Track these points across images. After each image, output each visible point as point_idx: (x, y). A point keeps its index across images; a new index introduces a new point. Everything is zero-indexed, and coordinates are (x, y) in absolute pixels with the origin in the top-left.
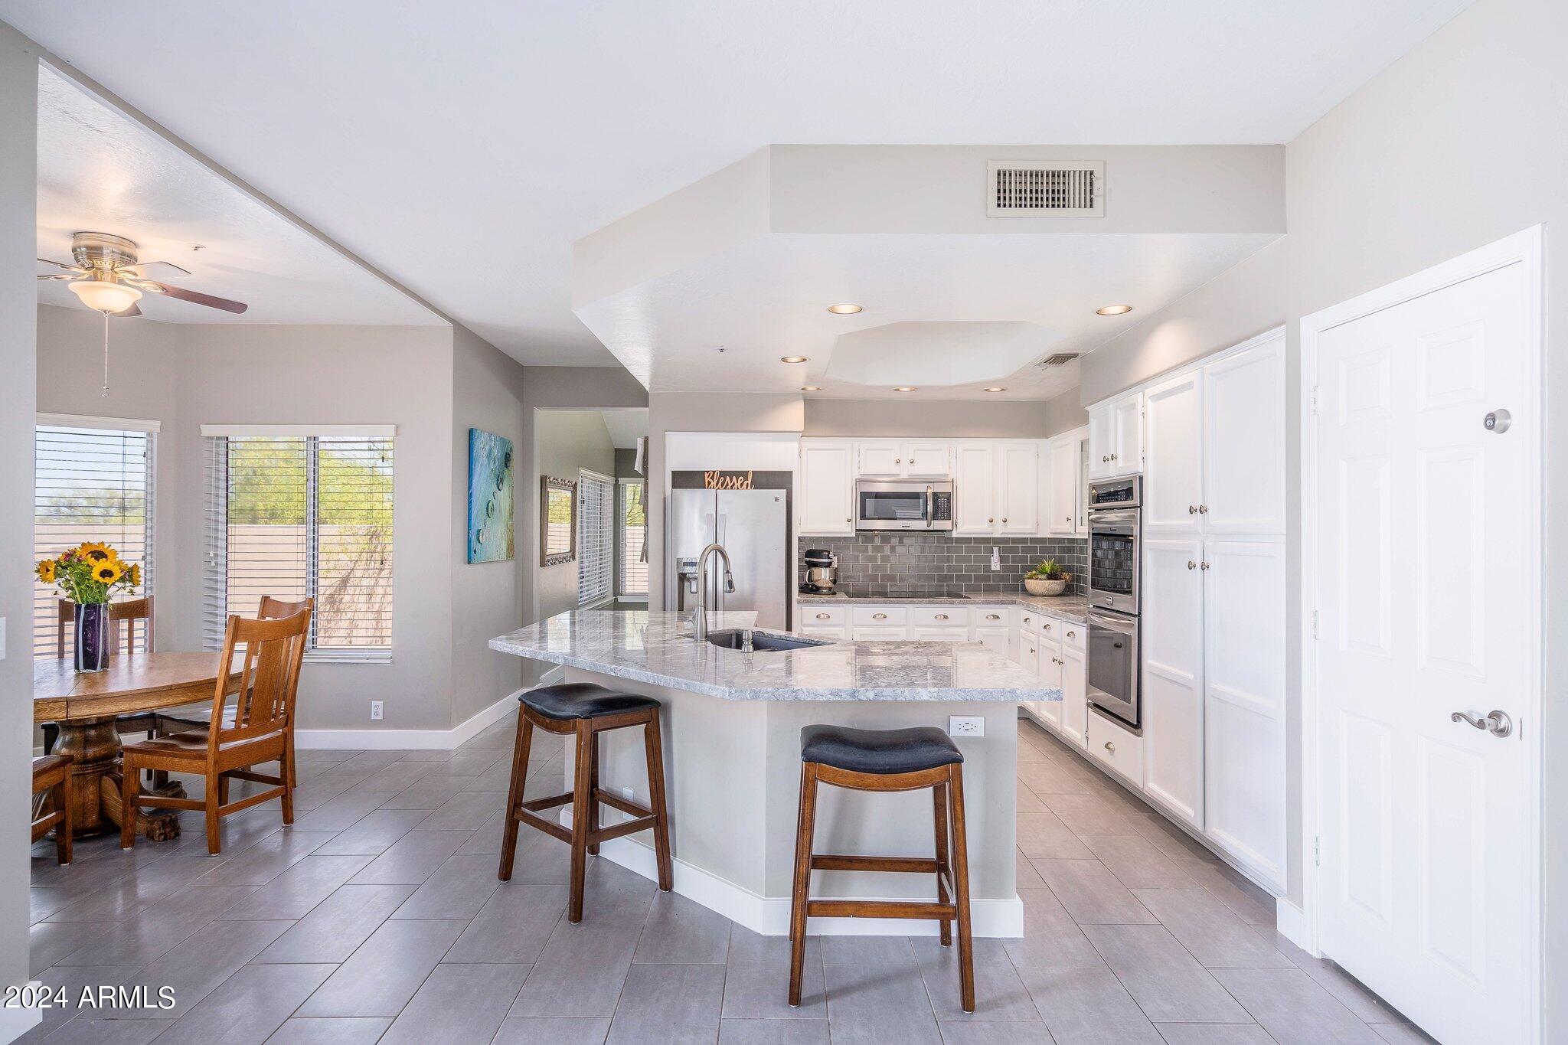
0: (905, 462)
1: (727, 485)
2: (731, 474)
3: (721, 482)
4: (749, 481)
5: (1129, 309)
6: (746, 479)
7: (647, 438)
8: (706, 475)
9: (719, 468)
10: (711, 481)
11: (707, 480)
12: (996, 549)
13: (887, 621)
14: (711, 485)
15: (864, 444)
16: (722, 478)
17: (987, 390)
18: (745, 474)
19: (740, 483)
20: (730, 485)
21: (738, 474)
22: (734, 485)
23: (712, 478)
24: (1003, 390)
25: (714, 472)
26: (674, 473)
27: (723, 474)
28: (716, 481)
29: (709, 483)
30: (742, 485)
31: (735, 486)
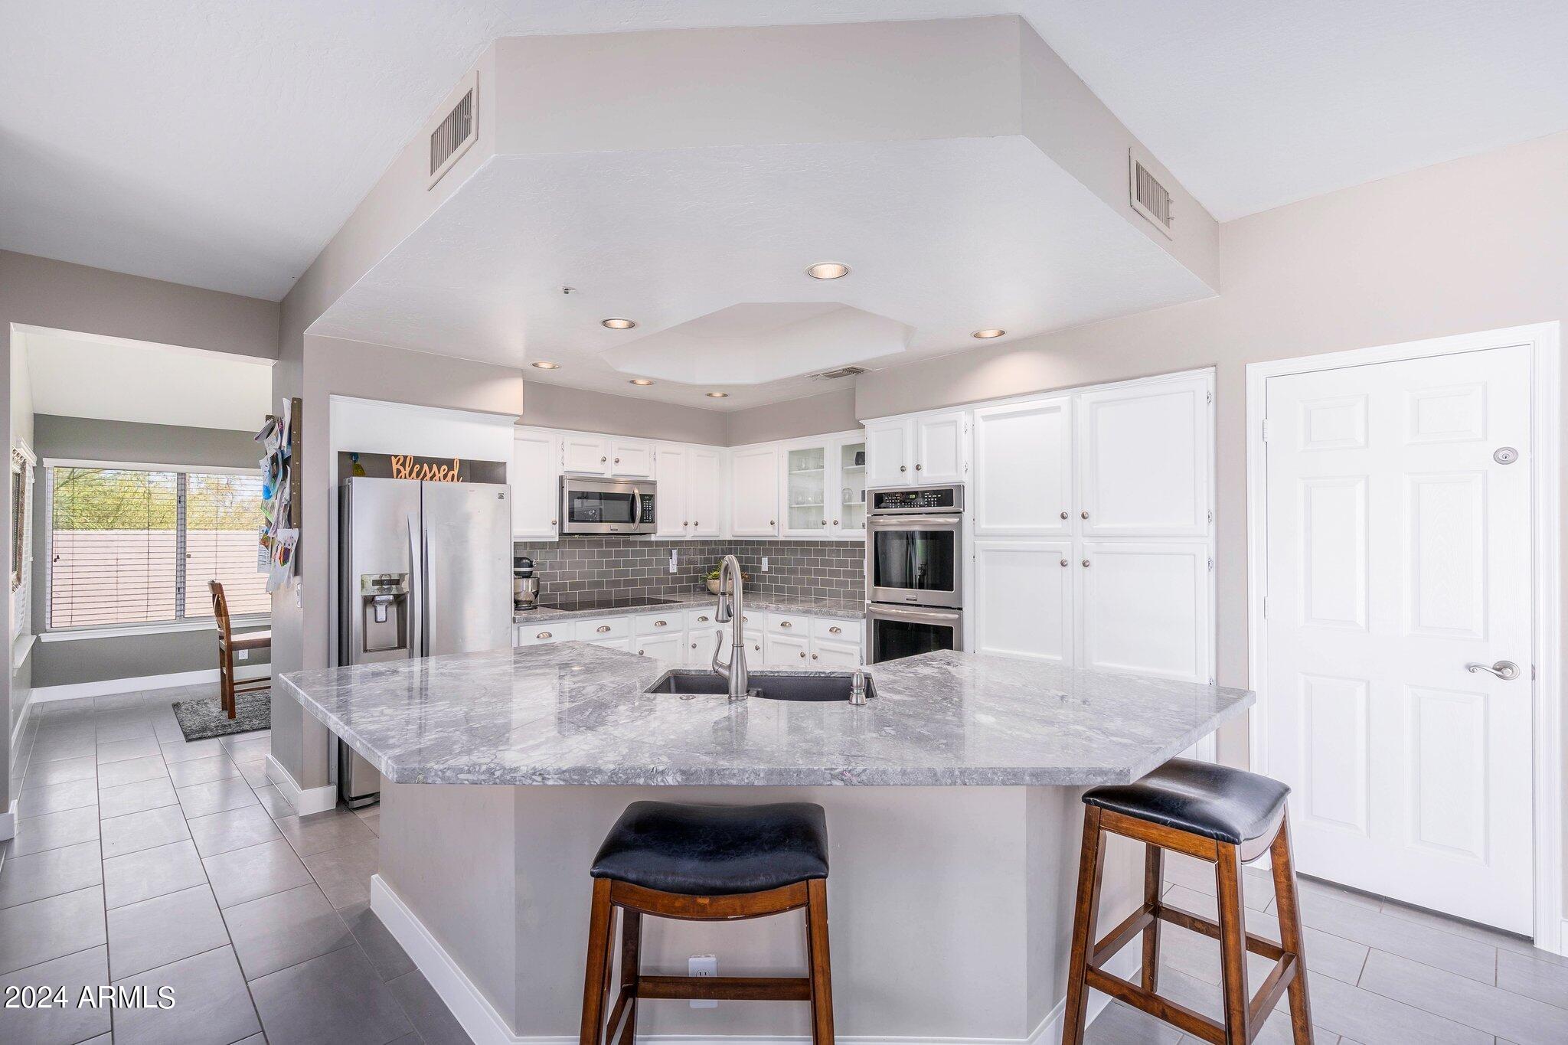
0: (610, 461)
1: (425, 475)
2: (431, 462)
3: (415, 470)
4: (456, 472)
5: (1002, 333)
6: (451, 468)
7: (300, 401)
8: (394, 461)
9: (413, 452)
10: (402, 468)
11: (395, 467)
12: (674, 552)
13: (610, 634)
14: (403, 474)
15: (570, 437)
16: (418, 466)
17: (710, 395)
18: (450, 463)
19: (442, 473)
20: (429, 475)
21: (440, 462)
22: (434, 475)
23: (403, 465)
24: (725, 395)
25: (405, 457)
26: (342, 455)
27: (418, 460)
28: (408, 469)
29: (399, 472)
30: (445, 476)
31: (437, 478)
